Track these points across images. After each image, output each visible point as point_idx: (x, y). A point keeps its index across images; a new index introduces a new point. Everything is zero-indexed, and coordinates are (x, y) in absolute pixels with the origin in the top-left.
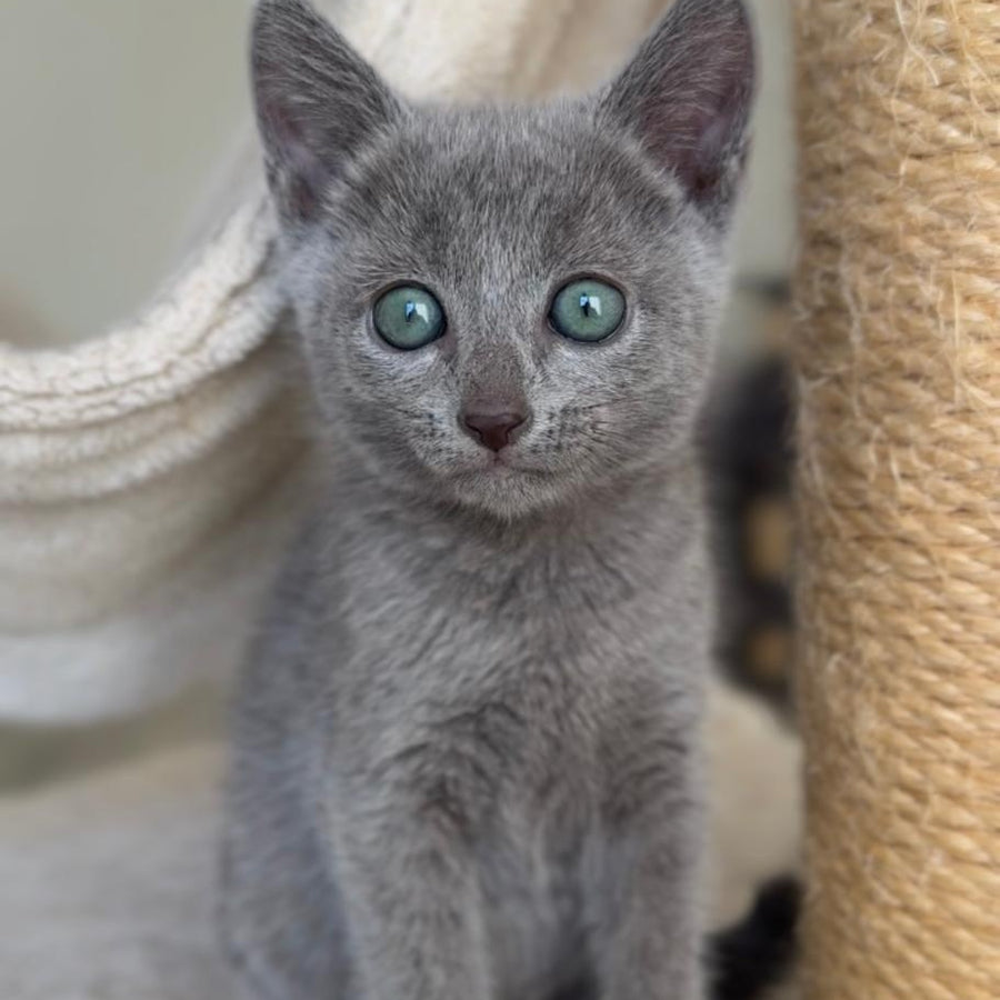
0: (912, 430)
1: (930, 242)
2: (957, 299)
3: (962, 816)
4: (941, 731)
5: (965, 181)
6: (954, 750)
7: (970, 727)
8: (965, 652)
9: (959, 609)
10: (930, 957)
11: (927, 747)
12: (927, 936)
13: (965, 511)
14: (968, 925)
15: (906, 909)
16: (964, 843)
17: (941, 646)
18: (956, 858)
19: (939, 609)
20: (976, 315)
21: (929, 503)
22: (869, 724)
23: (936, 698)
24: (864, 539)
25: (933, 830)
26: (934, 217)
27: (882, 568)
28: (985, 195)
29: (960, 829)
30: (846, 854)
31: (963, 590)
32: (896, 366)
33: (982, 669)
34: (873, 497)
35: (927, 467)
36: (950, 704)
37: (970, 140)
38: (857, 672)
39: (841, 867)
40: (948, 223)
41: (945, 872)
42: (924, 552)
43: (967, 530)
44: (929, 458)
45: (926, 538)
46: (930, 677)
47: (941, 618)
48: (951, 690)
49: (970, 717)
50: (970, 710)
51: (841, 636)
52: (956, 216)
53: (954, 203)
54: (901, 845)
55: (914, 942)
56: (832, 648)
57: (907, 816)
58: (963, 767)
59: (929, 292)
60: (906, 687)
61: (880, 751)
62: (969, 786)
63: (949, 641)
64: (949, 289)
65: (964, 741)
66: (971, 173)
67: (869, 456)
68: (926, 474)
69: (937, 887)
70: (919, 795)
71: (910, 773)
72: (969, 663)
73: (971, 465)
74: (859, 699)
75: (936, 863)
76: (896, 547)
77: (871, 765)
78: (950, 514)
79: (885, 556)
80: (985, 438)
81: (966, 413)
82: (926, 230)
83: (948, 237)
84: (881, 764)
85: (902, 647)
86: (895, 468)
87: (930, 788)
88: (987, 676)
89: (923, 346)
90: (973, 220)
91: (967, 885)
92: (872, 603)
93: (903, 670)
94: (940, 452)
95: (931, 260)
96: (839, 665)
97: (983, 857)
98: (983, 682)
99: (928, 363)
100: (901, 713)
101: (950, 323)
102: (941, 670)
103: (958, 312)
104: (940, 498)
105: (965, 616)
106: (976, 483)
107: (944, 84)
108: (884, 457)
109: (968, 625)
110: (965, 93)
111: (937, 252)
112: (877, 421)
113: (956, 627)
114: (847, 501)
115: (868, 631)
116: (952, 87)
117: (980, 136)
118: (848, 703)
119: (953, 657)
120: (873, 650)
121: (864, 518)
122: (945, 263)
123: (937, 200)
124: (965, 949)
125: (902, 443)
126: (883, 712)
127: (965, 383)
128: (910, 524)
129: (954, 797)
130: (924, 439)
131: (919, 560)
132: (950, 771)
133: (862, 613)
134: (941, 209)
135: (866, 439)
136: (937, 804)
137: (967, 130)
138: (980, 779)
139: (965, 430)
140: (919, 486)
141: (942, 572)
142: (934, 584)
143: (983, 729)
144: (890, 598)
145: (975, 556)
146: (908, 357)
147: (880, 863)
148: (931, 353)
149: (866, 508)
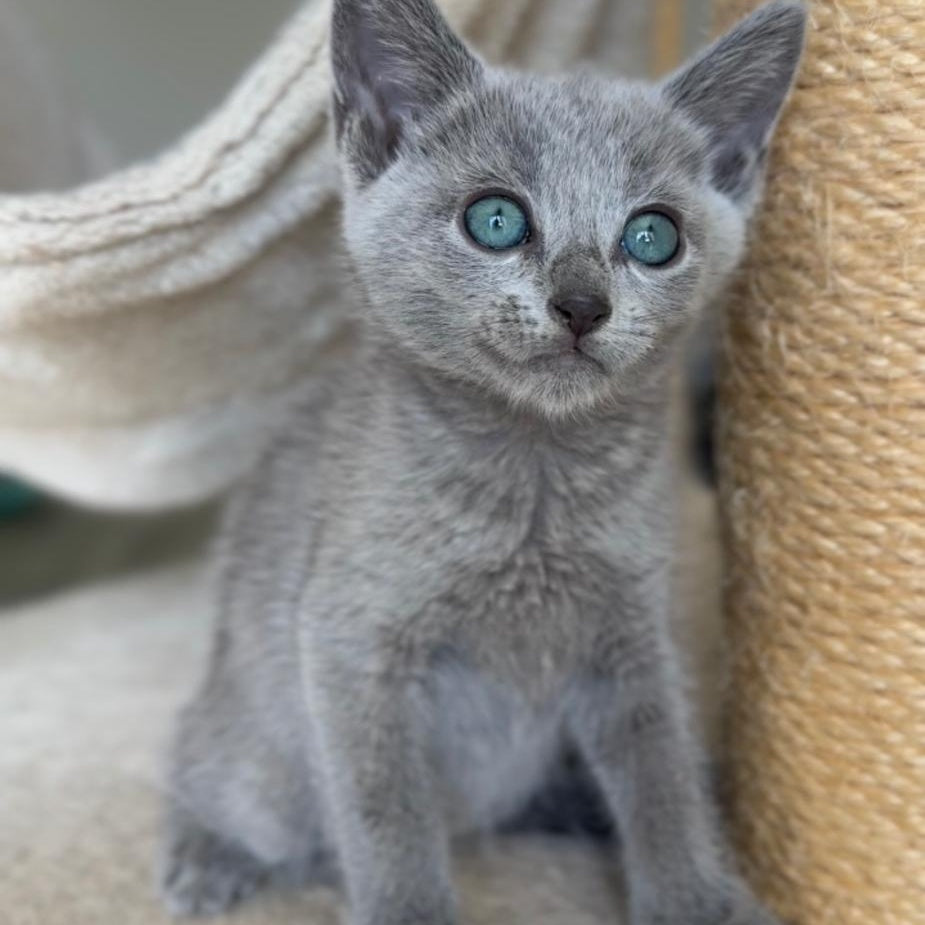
0: (798, 310)
1: (809, 157)
2: (830, 205)
3: (835, 624)
4: (818, 555)
5: (836, 109)
6: (828, 569)
7: (841, 552)
8: (839, 492)
9: (832, 456)
10: (811, 737)
11: (809, 568)
12: (808, 721)
13: (839, 377)
14: (842, 713)
15: (793, 699)
16: (838, 647)
17: (819, 486)
18: (831, 658)
19: (818, 456)
20: (846, 219)
21: (809, 369)
22: (764, 547)
23: (816, 529)
24: (762, 396)
25: (813, 635)
26: (814, 137)
27: (775, 421)
28: (854, 121)
29: (833, 634)
30: (748, 653)
31: (836, 441)
32: (785, 258)
33: (850, 506)
34: (767, 363)
35: (808, 341)
36: (827, 534)
37: (842, 75)
38: (756, 504)
39: (745, 663)
40: (825, 143)
41: (822, 669)
42: (806, 410)
43: (839, 393)
44: (809, 333)
45: (808, 399)
46: (811, 511)
47: (819, 463)
48: (827, 522)
49: (843, 545)
50: (842, 539)
51: (744, 476)
52: (829, 136)
53: (829, 127)
54: (787, 646)
55: (799, 725)
56: (739, 484)
57: (794, 623)
58: (835, 584)
59: (809, 197)
60: (792, 518)
61: (773, 570)
62: (841, 600)
63: (826, 482)
64: (824, 197)
65: (837, 563)
66: (842, 102)
67: (764, 330)
68: (807, 347)
69: (816, 680)
70: (803, 607)
71: (796, 588)
72: (840, 501)
73: (842, 340)
74: (757, 525)
75: (815, 662)
76: (785, 405)
77: (766, 580)
78: (827, 379)
79: (777, 412)
80: (852, 319)
81: (837, 298)
82: (807, 147)
83: (824, 155)
84: (773, 579)
85: (789, 485)
86: (782, 340)
87: (810, 602)
88: (854, 512)
89: (805, 242)
90: (843, 140)
91: (841, 680)
92: (768, 448)
93: (790, 504)
94: (817, 329)
95: (810, 172)
96: (743, 499)
97: (851, 657)
98: (852, 517)
99: (807, 255)
100: (789, 540)
101: (824, 224)
102: (820, 506)
103: (831, 215)
104: (820, 366)
105: (837, 462)
106: (846, 355)
107: (822, 28)
108: (775, 331)
109: (840, 470)
110: (838, 36)
111: (815, 166)
112: (770, 301)
113: (830, 471)
114: (749, 364)
115: (764, 472)
116: (828, 31)
117: (849, 72)
118: (749, 528)
119: (829, 495)
120: (769, 487)
121: (760, 379)
122: (822, 175)
123: (815, 124)
124: (837, 732)
125: (790, 320)
126: (775, 537)
127: (836, 274)
128: (796, 387)
129: (830, 609)
130: (805, 319)
131: (802, 416)
132: (827, 588)
133: (760, 457)
134: (820, 131)
135: (762, 315)
136: (816, 615)
137: (839, 67)
138: (849, 595)
139: (837, 312)
140: (802, 356)
141: (819, 426)
142: (814, 435)
143: (853, 555)
144: (781, 446)
145: (846, 414)
146: (793, 250)
147: (772, 660)
148: (811, 248)
149: (762, 371)
